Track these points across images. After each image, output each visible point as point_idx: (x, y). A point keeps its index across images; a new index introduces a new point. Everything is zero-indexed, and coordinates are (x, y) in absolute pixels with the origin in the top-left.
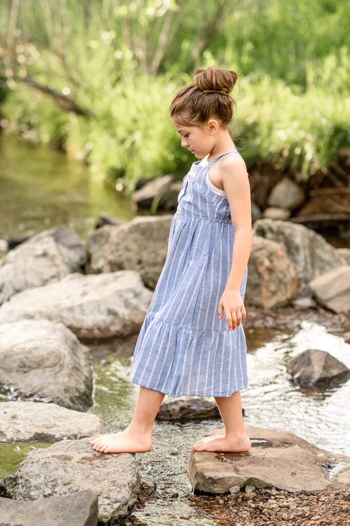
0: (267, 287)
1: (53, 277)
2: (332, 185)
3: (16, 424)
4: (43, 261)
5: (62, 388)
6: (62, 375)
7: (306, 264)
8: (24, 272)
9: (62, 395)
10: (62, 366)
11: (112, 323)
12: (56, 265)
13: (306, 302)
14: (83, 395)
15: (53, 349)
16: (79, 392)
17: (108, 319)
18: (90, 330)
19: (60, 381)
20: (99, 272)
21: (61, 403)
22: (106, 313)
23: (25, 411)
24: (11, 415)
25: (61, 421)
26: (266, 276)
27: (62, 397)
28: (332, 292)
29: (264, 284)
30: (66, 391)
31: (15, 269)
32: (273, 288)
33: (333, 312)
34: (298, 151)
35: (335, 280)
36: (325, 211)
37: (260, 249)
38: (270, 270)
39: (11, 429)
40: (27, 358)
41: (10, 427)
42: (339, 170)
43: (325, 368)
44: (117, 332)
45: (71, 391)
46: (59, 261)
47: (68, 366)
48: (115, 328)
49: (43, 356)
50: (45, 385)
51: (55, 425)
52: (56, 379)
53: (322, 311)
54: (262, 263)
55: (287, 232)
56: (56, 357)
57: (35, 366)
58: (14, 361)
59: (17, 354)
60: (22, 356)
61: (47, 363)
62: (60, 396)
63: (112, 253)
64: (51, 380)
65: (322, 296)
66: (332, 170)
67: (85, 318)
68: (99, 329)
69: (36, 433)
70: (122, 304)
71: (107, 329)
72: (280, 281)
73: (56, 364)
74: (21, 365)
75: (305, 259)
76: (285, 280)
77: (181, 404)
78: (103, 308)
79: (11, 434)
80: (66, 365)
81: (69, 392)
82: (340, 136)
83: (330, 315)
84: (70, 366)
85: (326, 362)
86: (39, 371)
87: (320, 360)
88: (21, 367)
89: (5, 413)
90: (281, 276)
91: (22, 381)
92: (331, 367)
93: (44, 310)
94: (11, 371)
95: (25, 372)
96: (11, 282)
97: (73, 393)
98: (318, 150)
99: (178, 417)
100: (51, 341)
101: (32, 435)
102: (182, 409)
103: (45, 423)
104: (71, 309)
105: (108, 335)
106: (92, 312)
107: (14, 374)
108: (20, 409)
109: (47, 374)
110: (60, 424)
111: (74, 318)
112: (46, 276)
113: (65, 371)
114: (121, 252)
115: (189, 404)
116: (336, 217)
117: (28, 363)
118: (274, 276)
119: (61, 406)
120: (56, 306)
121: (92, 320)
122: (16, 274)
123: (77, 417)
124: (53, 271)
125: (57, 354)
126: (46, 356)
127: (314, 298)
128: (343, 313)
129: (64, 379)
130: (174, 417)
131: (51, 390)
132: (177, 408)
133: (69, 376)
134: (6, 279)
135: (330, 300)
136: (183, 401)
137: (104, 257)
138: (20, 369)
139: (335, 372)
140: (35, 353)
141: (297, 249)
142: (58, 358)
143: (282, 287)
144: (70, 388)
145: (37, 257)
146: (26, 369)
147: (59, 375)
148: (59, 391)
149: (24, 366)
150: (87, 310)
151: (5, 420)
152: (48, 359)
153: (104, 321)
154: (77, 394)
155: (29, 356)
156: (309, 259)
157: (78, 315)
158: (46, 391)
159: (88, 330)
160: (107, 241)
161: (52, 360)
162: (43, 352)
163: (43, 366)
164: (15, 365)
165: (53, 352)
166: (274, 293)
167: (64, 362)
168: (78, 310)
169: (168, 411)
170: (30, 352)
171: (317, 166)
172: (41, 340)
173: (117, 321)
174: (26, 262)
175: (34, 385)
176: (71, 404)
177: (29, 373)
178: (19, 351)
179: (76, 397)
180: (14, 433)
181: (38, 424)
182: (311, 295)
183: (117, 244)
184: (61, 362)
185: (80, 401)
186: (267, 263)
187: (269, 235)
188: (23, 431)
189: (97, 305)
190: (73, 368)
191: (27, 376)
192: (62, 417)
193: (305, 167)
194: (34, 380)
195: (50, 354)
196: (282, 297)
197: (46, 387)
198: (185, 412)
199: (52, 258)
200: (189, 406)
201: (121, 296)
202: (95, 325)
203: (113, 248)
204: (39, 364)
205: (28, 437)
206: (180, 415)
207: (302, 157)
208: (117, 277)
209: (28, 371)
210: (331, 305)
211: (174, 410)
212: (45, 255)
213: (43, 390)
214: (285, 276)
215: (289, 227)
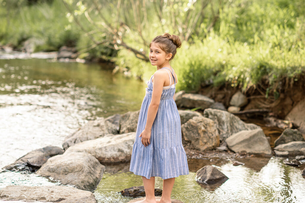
0: (202, 140)
1: (101, 136)
2: (260, 94)
3: (52, 194)
4: (97, 128)
5: (80, 181)
6: (82, 175)
7: (228, 130)
8: (87, 134)
9: (80, 184)
10: (83, 172)
11: (120, 156)
12: (103, 130)
13: (223, 148)
14: (91, 185)
15: (80, 164)
16: (89, 183)
17: (118, 154)
18: (109, 159)
19: (80, 178)
20: (123, 133)
21: (79, 188)
22: (117, 151)
23: (58, 189)
24: (51, 191)
25: (73, 194)
26: (202, 135)
27: (80, 185)
28: (234, 143)
29: (201, 139)
30: (82, 182)
31: (83, 132)
32: (205, 141)
33: (234, 152)
34: (242, 76)
35: (237, 137)
36: (257, 107)
37: (201, 122)
38: (204, 132)
39: (49, 197)
40: (67, 168)
41: (49, 196)
42: (262, 86)
43: (212, 175)
44: (122, 160)
45: (85, 182)
46: (105, 128)
47: (86, 172)
48: (122, 158)
49: (74, 167)
50: (73, 180)
51: (70, 195)
52: (79, 177)
53: (229, 152)
54: (200, 129)
55: (219, 114)
56: (81, 167)
57: (70, 171)
58: (61, 169)
59: (63, 166)
60: (65, 167)
61: (76, 170)
62: (79, 184)
63: (129, 124)
64: (77, 178)
65: (230, 145)
66: (258, 86)
67: (107, 153)
68: (113, 158)
69: (60, 198)
70: (127, 147)
71: (117, 158)
72: (210, 138)
73: (80, 171)
74: (64, 171)
75: (227, 128)
76: (212, 137)
77: (135, 188)
78: (116, 148)
79: (49, 198)
80: (85, 171)
81: (84, 183)
82: (263, 69)
83: (231, 153)
84: (87, 172)
85: (212, 172)
86: (72, 174)
87: (210, 171)
88: (64, 172)
89: (49, 190)
90: (210, 135)
91: (64, 178)
92: (216, 174)
93: (87, 149)
94: (60, 174)
95: (66, 174)
96: (80, 138)
97: (86, 183)
98: (251, 77)
99: (133, 194)
100: (80, 160)
101: (58, 199)
102: (135, 191)
103: (66, 194)
104: (100, 149)
105: (118, 161)
106: (110, 151)
107: (61, 175)
108: (56, 188)
109: (76, 175)
110: (72, 195)
111: (102, 153)
112: (97, 136)
113: (84, 174)
114: (133, 124)
115: (139, 189)
116: (261, 110)
117: (67, 170)
118: (206, 135)
119: (79, 189)
120: (94, 148)
121: (110, 154)
122: (83, 134)
123: (81, 192)
124: (101, 133)
125: (81, 166)
126: (75, 167)
127: (227, 146)
128: (238, 152)
129: (82, 177)
130: (131, 195)
131: (75, 182)
132: (133, 190)
133: (85, 176)
134: (78, 137)
135: (233, 146)
136: (135, 187)
137: (126, 126)
138: (64, 173)
139: (218, 177)
140: (71, 165)
141: (223, 122)
142: (82, 168)
143: (211, 140)
144: (84, 181)
145: (95, 126)
146: (66, 173)
147: (81, 175)
148: (79, 182)
149: (66, 171)
150: (108, 150)
151: (48, 193)
152: (76, 168)
153: (116, 154)
154: (88, 184)
155: (68, 167)
156: (229, 128)
157: (104, 152)
158: (73, 182)
159: (108, 158)
160: (128, 119)
161: (78, 169)
162: (74, 165)
163: (75, 171)
164: (61, 171)
165: (79, 165)
166: (206, 143)
167: (84, 170)
168: (104, 149)
169: (128, 192)
170: (68, 165)
171: (251, 84)
172: (75, 160)
173: (123, 155)
174: (89, 129)
175: (69, 180)
176: (84, 188)
177: (68, 174)
178: (64, 165)
179: (87, 185)
180: (50, 198)
181: (62, 195)
182: (226, 145)
183: (133, 120)
184: (83, 170)
185: (89, 187)
186: (203, 128)
187: (210, 116)
188: (54, 198)
189: (113, 147)
190: (88, 172)
191: (66, 176)
192: (74, 192)
193: (245, 85)
194: (69, 177)
195: (78, 166)
196: (210, 145)
197: (74, 181)
198: (137, 192)
199: (102, 127)
200: (138, 190)
201: (126, 143)
202: (111, 156)
203: (130, 122)
204: (72, 171)
205: (56, 200)
206: (134, 193)
207: (244, 79)
208: (128, 135)
209: (67, 174)
210: (233, 149)
211: (131, 191)
212: (98, 125)
213: (72, 182)
214: (213, 135)
215: (219, 112)
